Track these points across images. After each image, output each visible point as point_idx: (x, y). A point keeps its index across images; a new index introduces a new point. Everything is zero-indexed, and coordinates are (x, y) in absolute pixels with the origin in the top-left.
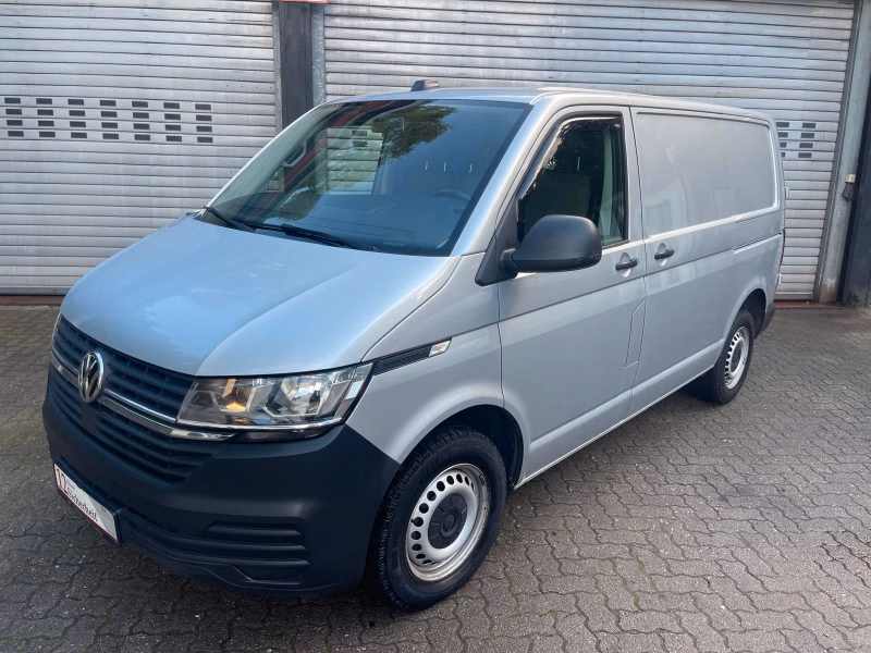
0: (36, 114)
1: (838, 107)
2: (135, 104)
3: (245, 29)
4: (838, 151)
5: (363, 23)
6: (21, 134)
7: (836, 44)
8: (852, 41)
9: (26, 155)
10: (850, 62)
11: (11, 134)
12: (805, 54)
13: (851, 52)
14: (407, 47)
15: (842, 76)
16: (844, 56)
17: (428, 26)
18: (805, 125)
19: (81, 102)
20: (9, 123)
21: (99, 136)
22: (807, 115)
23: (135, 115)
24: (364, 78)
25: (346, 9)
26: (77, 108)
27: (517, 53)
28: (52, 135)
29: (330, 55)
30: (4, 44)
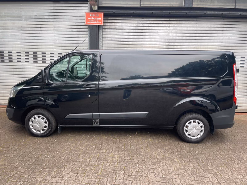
0: (24, 56)
2: (51, 53)
3: (81, 33)
5: (113, 30)
6: (20, 61)
9: (21, 67)
11: (17, 61)
14: (126, 37)
17: (132, 31)
19: (37, 53)
20: (17, 58)
21: (41, 62)
23: (51, 56)
24: (113, 45)
25: (109, 27)
26: (35, 55)
27: (158, 37)
28: (28, 62)
29: (104, 39)
30: (17, 37)
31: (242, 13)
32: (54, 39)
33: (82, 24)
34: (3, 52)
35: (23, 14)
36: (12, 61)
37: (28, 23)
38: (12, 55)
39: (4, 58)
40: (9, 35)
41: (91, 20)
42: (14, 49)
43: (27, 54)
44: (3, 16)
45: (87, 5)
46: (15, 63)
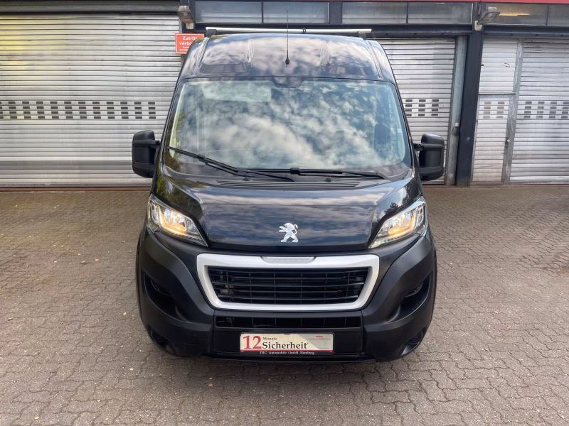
0: (78, 109)
1: (450, 91)
3: (170, 69)
4: (450, 113)
6: (72, 117)
7: (447, 61)
8: (455, 59)
9: (74, 126)
10: (454, 70)
11: (67, 117)
12: (431, 67)
13: (454, 64)
15: (451, 76)
16: (452, 67)
18: (433, 101)
19: (98, 103)
20: (67, 113)
21: (106, 117)
22: (435, 96)
23: (122, 108)
26: (96, 106)
28: (86, 118)
31: (416, 32)
32: (125, 78)
33: (171, 53)
34: (42, 103)
36: (57, 117)
37: (80, 52)
38: (57, 108)
41: (185, 46)
42: (59, 97)
43: (82, 105)
45: (177, 23)
46: (62, 121)
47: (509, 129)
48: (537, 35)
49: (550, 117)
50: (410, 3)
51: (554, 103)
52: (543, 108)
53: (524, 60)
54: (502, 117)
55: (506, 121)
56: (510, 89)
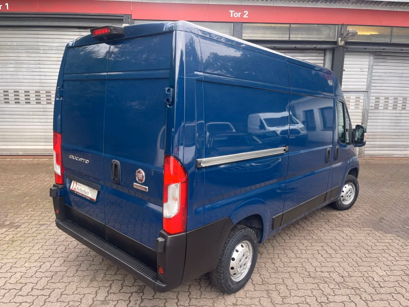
0: (45, 96)
11: (37, 103)
20: (36, 99)
30: (35, 73)
31: (296, 46)
34: (18, 92)
35: (40, 44)
36: (29, 103)
37: (48, 55)
38: (29, 95)
39: (19, 99)
40: (24, 70)
42: (31, 88)
43: (48, 94)
44: (16, 47)
46: (33, 105)
47: (363, 116)
48: (384, 49)
49: (393, 108)
50: (292, 25)
51: (396, 98)
52: (388, 102)
53: (374, 67)
54: (359, 108)
55: (361, 111)
56: (364, 88)
